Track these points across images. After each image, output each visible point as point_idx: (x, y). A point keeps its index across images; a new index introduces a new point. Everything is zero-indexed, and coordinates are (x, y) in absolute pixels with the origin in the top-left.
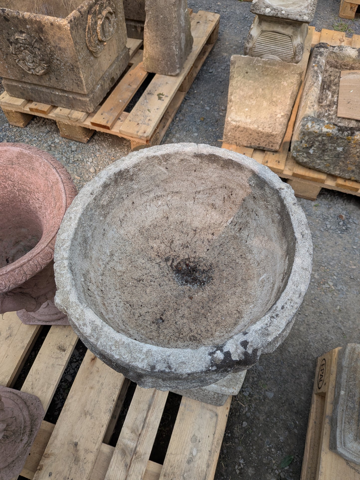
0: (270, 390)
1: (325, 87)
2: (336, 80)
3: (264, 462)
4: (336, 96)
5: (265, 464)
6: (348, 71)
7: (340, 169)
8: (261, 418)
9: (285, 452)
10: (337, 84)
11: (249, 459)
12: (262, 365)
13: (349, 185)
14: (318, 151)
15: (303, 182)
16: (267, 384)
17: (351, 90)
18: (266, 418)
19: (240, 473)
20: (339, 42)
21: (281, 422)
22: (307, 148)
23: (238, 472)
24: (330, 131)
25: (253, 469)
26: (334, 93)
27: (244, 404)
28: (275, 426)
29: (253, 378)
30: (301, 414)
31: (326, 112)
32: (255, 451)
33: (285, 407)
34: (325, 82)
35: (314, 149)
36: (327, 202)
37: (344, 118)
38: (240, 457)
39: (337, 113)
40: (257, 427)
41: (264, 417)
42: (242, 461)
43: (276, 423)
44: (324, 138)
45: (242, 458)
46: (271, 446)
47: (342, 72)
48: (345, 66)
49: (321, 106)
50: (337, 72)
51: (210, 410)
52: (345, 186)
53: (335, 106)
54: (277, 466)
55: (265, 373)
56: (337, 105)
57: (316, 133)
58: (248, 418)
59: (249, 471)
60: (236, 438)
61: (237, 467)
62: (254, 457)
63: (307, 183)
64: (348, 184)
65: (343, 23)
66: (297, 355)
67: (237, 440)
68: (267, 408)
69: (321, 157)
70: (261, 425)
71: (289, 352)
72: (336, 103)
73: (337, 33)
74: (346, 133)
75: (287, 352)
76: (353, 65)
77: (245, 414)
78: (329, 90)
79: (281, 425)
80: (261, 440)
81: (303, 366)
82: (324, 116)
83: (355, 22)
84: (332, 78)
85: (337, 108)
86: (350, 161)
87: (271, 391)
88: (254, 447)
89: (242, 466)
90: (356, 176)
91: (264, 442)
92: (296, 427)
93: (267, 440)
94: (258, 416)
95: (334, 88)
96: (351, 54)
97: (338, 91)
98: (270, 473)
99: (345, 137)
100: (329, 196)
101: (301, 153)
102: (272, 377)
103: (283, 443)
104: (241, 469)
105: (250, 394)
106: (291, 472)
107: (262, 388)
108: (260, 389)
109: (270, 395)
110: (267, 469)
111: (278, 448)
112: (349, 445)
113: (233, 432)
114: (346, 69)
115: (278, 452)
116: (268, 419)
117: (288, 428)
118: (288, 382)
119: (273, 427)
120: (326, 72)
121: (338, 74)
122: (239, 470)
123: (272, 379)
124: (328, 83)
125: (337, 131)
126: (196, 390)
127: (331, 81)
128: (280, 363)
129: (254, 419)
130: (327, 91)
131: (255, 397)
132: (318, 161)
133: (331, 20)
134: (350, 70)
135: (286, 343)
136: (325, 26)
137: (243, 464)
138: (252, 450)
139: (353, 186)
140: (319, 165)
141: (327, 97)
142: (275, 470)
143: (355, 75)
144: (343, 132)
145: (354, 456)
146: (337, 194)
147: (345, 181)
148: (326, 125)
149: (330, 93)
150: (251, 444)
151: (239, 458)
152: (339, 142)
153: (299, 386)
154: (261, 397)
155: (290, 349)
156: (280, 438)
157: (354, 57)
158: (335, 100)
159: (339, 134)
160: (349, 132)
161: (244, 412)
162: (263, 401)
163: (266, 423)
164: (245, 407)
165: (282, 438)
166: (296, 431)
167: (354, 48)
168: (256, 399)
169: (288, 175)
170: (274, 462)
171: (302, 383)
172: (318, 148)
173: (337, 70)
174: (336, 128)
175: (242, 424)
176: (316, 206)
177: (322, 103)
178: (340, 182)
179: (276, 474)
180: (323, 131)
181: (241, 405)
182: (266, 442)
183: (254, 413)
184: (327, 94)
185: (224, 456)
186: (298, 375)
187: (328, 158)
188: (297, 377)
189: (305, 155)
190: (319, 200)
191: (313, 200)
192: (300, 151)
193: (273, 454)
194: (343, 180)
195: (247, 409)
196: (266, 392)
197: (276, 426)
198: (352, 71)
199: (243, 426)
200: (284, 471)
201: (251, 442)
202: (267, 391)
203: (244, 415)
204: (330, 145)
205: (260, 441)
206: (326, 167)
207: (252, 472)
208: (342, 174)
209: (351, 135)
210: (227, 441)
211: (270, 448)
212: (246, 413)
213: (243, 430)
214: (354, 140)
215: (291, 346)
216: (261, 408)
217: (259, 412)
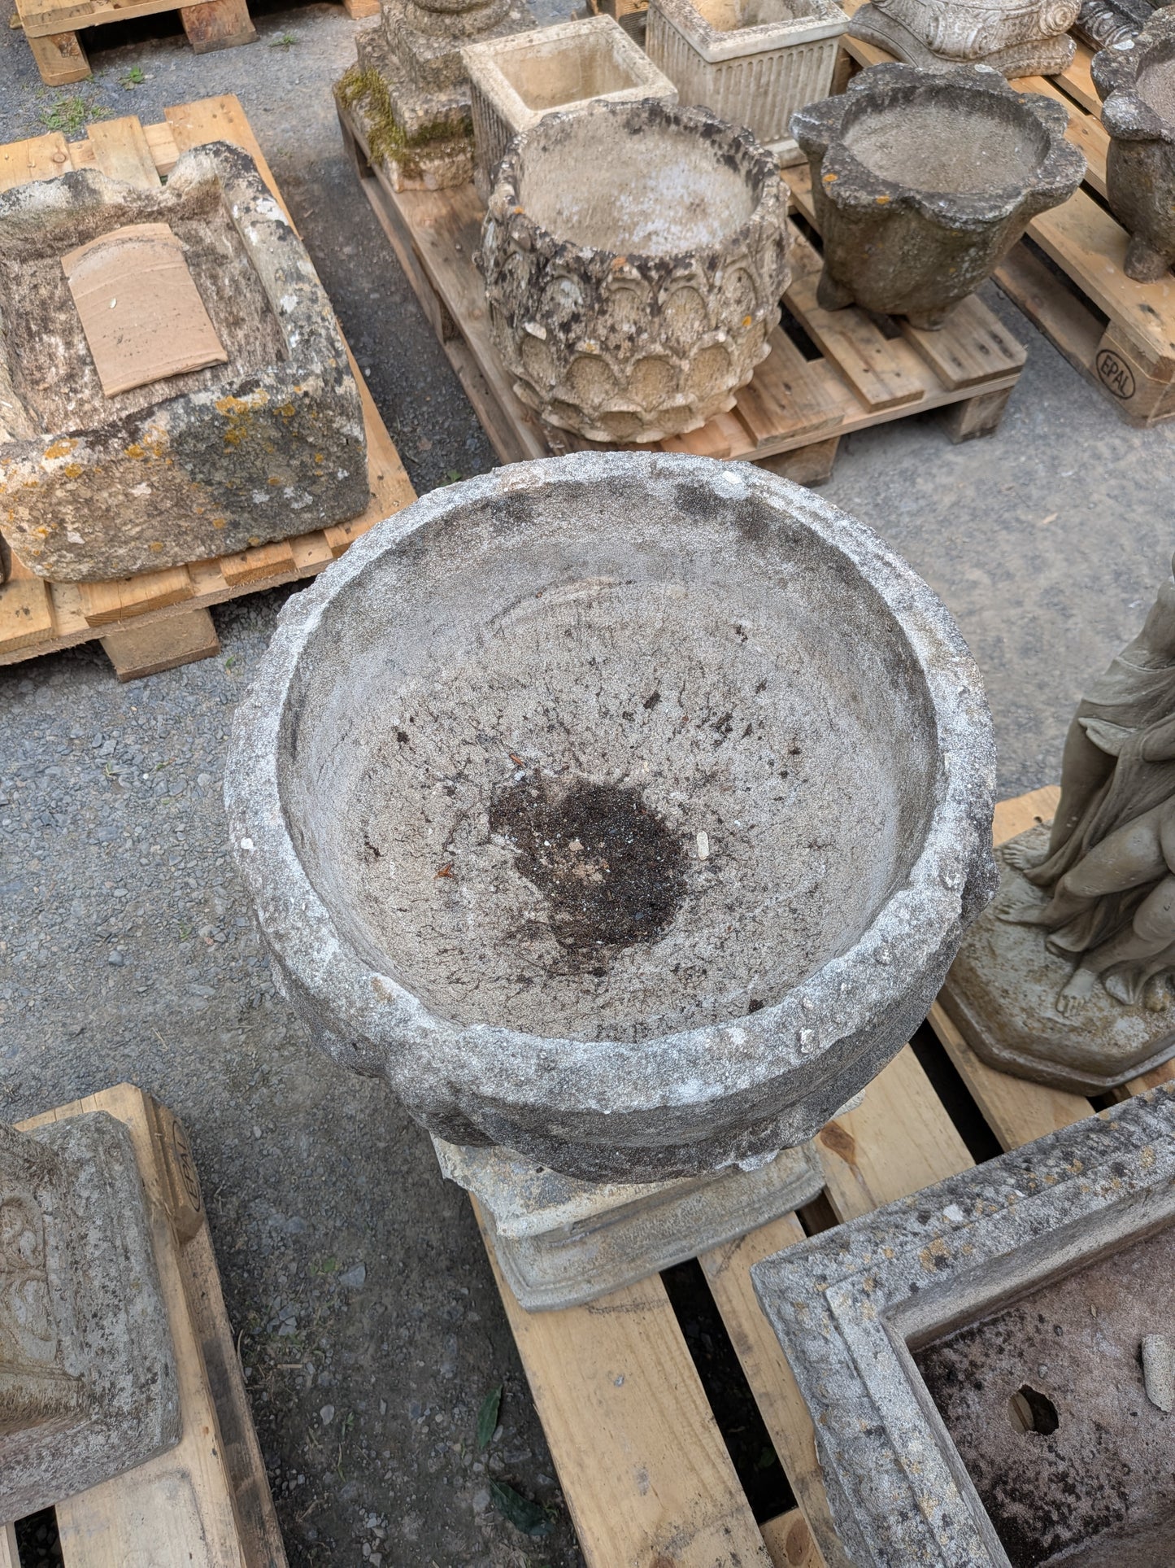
0: (349, 1264)
1: (34, 328)
2: (58, 293)
3: (432, 1471)
4: (77, 339)
5: (438, 1475)
6: (80, 250)
7: (196, 538)
8: (365, 1360)
9: (473, 1396)
10: (66, 304)
11: (388, 1498)
12: (297, 1213)
13: (260, 564)
14: (93, 527)
15: (136, 625)
16: (333, 1255)
17: (110, 301)
18: (378, 1348)
19: (384, 1559)
20: (52, 166)
21: (424, 1325)
22: (53, 535)
23: (376, 1559)
24: (69, 459)
25: (413, 1515)
26: (67, 333)
27: (297, 1362)
28: (412, 1350)
29: (285, 1268)
30: (464, 1261)
31: (69, 400)
32: (394, 1464)
33: (414, 1276)
34: (27, 314)
35: (76, 529)
36: (257, 635)
37: (126, 392)
38: (362, 1512)
39: (101, 387)
40: (365, 1395)
41: (371, 1351)
42: (372, 1522)
43: (411, 1341)
44: (69, 486)
45: (368, 1512)
46: (427, 1412)
47: (63, 260)
48: (62, 239)
49: (45, 390)
50: (52, 267)
51: (159, 1477)
52: (251, 572)
53: (87, 370)
54: (472, 1452)
55: (315, 1229)
56: (92, 363)
57: (34, 484)
58: (327, 1391)
59: (406, 1531)
60: (323, 1471)
61: (366, 1548)
62: (400, 1479)
63: (151, 620)
64: (256, 561)
65: (68, 98)
66: (375, 1110)
67: (328, 1478)
68: (365, 1321)
69: (115, 536)
70: (373, 1380)
71: (351, 1118)
72: (87, 360)
73: (35, 142)
74: (115, 443)
75: (344, 1122)
76: (81, 228)
77: (315, 1387)
78: (51, 332)
79: (427, 1335)
80: (395, 1417)
81: (405, 1127)
82: (66, 415)
83: (102, 81)
84: (44, 292)
85: (95, 372)
86: (201, 505)
87: (354, 1263)
88: (387, 1454)
89: (380, 1533)
90: (255, 531)
91: (405, 1417)
92: (467, 1307)
93: (409, 1406)
94: (352, 1362)
95: (63, 317)
96: (50, 201)
97: (79, 321)
98: (464, 1487)
99: (121, 456)
100: (253, 615)
101: (53, 559)
102: (338, 1224)
103: (455, 1376)
104: (383, 1541)
105: (299, 1320)
106: (515, 1436)
107: (324, 1279)
108: (321, 1286)
109: (356, 1277)
110: (450, 1483)
111: (448, 1403)
112: (533, 1274)
113: (306, 1465)
114: (72, 245)
115: (456, 1411)
116: (385, 1347)
117: (450, 1328)
118: (388, 1203)
119: (407, 1358)
120: (19, 284)
121: (58, 272)
122: (378, 1551)
123: (340, 1230)
124: (37, 312)
125: (88, 450)
126: (46, 1471)
127: (43, 302)
128: (341, 1170)
129: (345, 1379)
130: (45, 337)
131: (316, 1316)
132: (121, 551)
133: (29, 105)
134: (83, 243)
135: (333, 1100)
136: (17, 131)
137: (379, 1527)
138: (384, 1465)
139: (270, 562)
140: (135, 558)
141: (51, 356)
142: (472, 1465)
143: (103, 253)
144: (105, 445)
145: (566, 1291)
146: (272, 597)
147: (244, 559)
148: (47, 449)
149: (56, 341)
150: (373, 1454)
151: (361, 1520)
152: (118, 475)
153: (422, 1190)
154: (336, 1302)
155: (351, 1108)
156: (443, 1371)
157: (64, 205)
158: (83, 352)
159: (99, 454)
160: (123, 434)
161: (309, 1384)
162: (345, 1309)
163: (384, 1361)
164: (305, 1365)
165: (446, 1369)
166: (474, 1317)
167: (51, 181)
168: (324, 1320)
169: (82, 632)
170: (457, 1447)
171: (426, 1176)
172: (79, 518)
173: (49, 261)
174: (81, 440)
175: (320, 1421)
176: (229, 665)
177: (43, 379)
178: (232, 568)
179: (478, 1475)
180: (49, 470)
181: (292, 1370)
182: (410, 1415)
183: (338, 1363)
184: (50, 345)
185: (314, 1551)
186: (405, 1161)
187: (138, 529)
188: (405, 1168)
189: (70, 556)
190: (233, 642)
191: (213, 653)
192: (43, 553)
193: (444, 1430)
194: (237, 560)
195: (311, 1369)
196: (342, 1278)
197: (416, 1347)
198: (90, 245)
199: (327, 1422)
200: (496, 1450)
201: (368, 1448)
202: (341, 1273)
203: (312, 1390)
204: (105, 494)
205: (394, 1425)
206: (158, 554)
207: (415, 1525)
208: (218, 548)
209: (133, 441)
210: (304, 1502)
211: (429, 1421)
212: (315, 1380)
213: (332, 1434)
214: (149, 448)
215: (349, 1098)
216: (351, 1331)
217: (350, 1349)
